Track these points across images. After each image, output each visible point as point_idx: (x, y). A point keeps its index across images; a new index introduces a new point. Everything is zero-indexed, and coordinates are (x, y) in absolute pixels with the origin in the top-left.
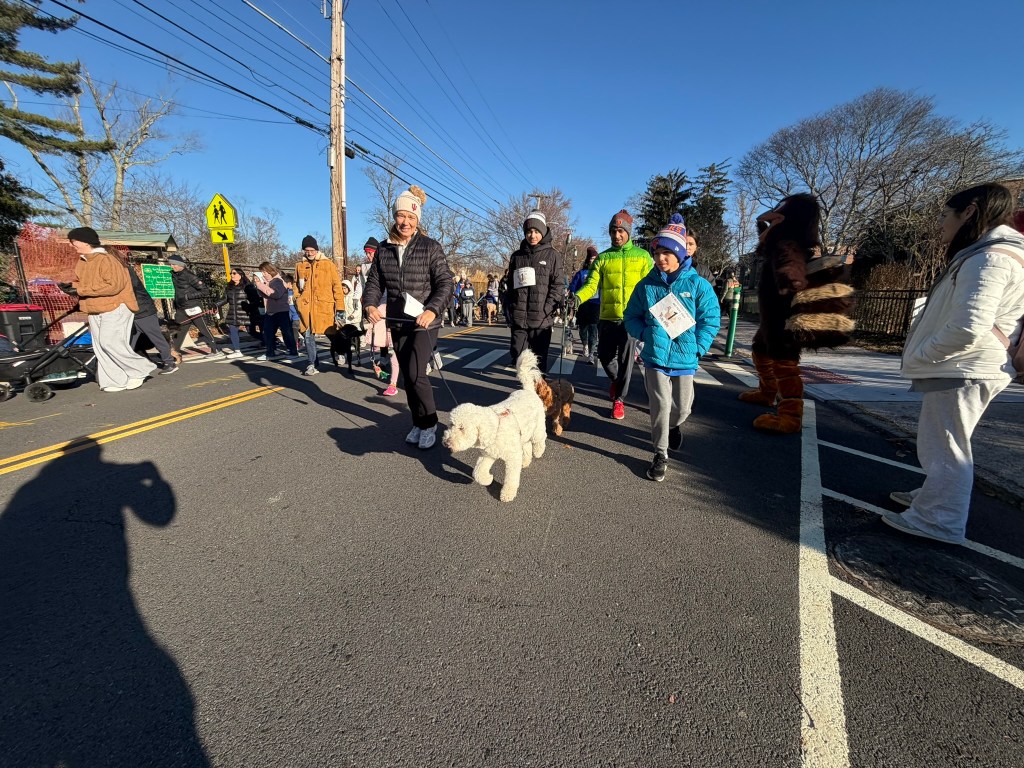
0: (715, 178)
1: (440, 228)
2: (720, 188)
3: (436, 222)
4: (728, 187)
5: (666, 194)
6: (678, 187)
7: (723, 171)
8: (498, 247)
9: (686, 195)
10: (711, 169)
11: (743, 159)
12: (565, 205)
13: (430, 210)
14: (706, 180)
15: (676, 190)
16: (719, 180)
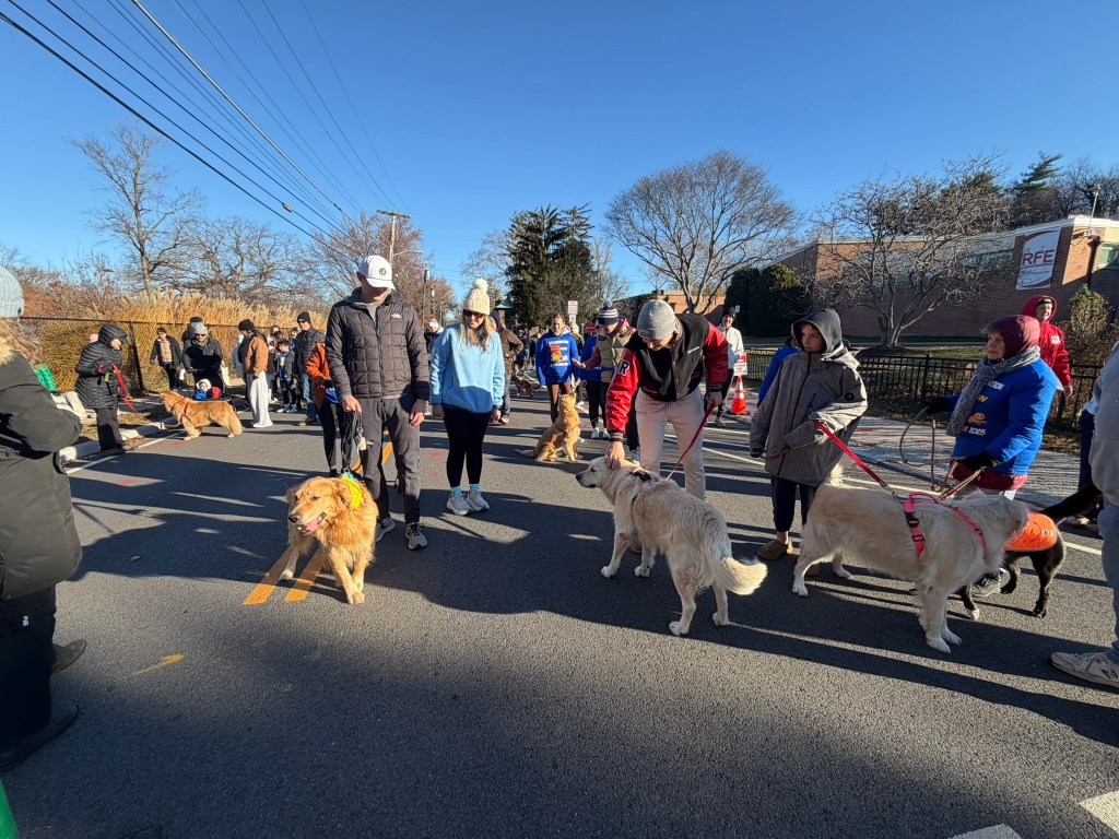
0: (576, 221)
1: (237, 251)
2: (583, 232)
3: (229, 241)
4: (590, 232)
5: (540, 231)
6: (551, 224)
7: (584, 215)
8: (332, 281)
9: (560, 235)
10: (573, 212)
11: (613, 202)
12: (415, 235)
13: (217, 224)
14: (570, 223)
15: (549, 228)
16: (582, 224)
